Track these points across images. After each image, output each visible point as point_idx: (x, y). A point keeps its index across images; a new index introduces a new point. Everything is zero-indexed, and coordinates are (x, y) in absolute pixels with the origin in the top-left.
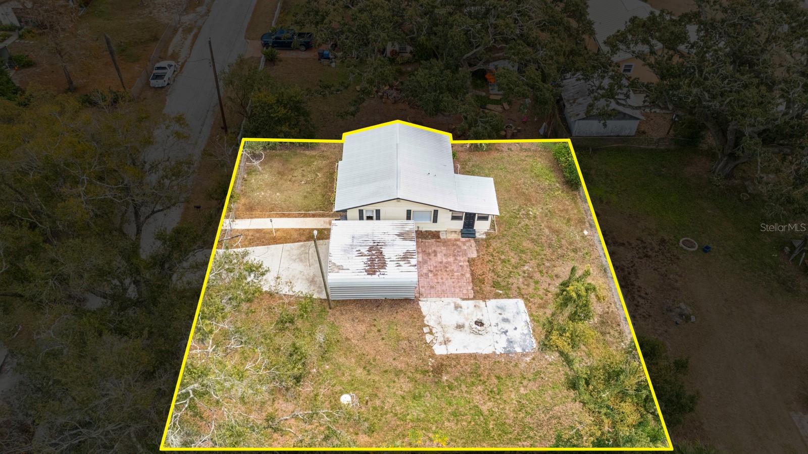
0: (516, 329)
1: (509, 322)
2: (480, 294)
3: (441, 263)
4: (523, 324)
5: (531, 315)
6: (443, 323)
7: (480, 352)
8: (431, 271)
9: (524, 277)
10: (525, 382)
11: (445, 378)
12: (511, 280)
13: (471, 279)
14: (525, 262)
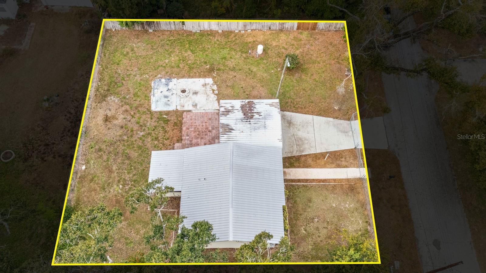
0: (161, 92)
1: (164, 96)
2: (179, 114)
3: (202, 138)
4: (156, 95)
5: (149, 100)
6: (206, 96)
7: (186, 79)
8: (210, 131)
9: (146, 126)
10: (165, 65)
11: (208, 67)
12: (156, 124)
13: (183, 126)
14: (141, 139)
